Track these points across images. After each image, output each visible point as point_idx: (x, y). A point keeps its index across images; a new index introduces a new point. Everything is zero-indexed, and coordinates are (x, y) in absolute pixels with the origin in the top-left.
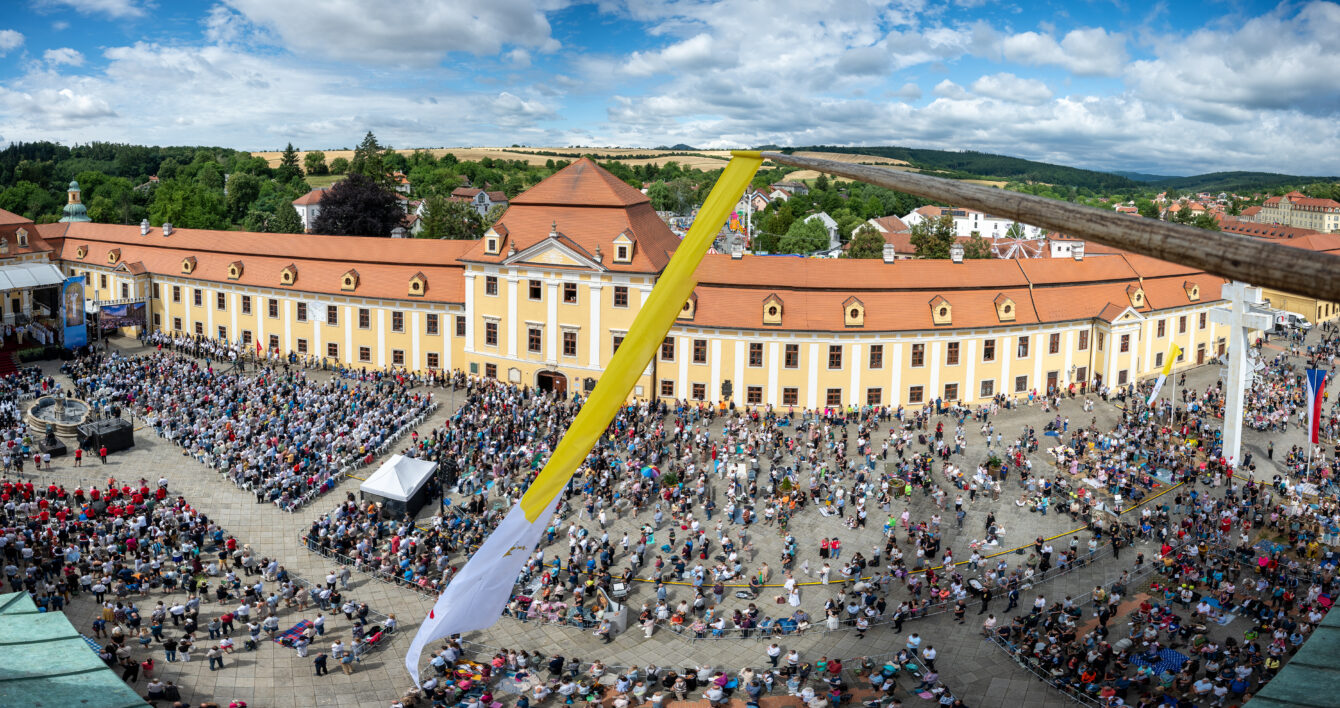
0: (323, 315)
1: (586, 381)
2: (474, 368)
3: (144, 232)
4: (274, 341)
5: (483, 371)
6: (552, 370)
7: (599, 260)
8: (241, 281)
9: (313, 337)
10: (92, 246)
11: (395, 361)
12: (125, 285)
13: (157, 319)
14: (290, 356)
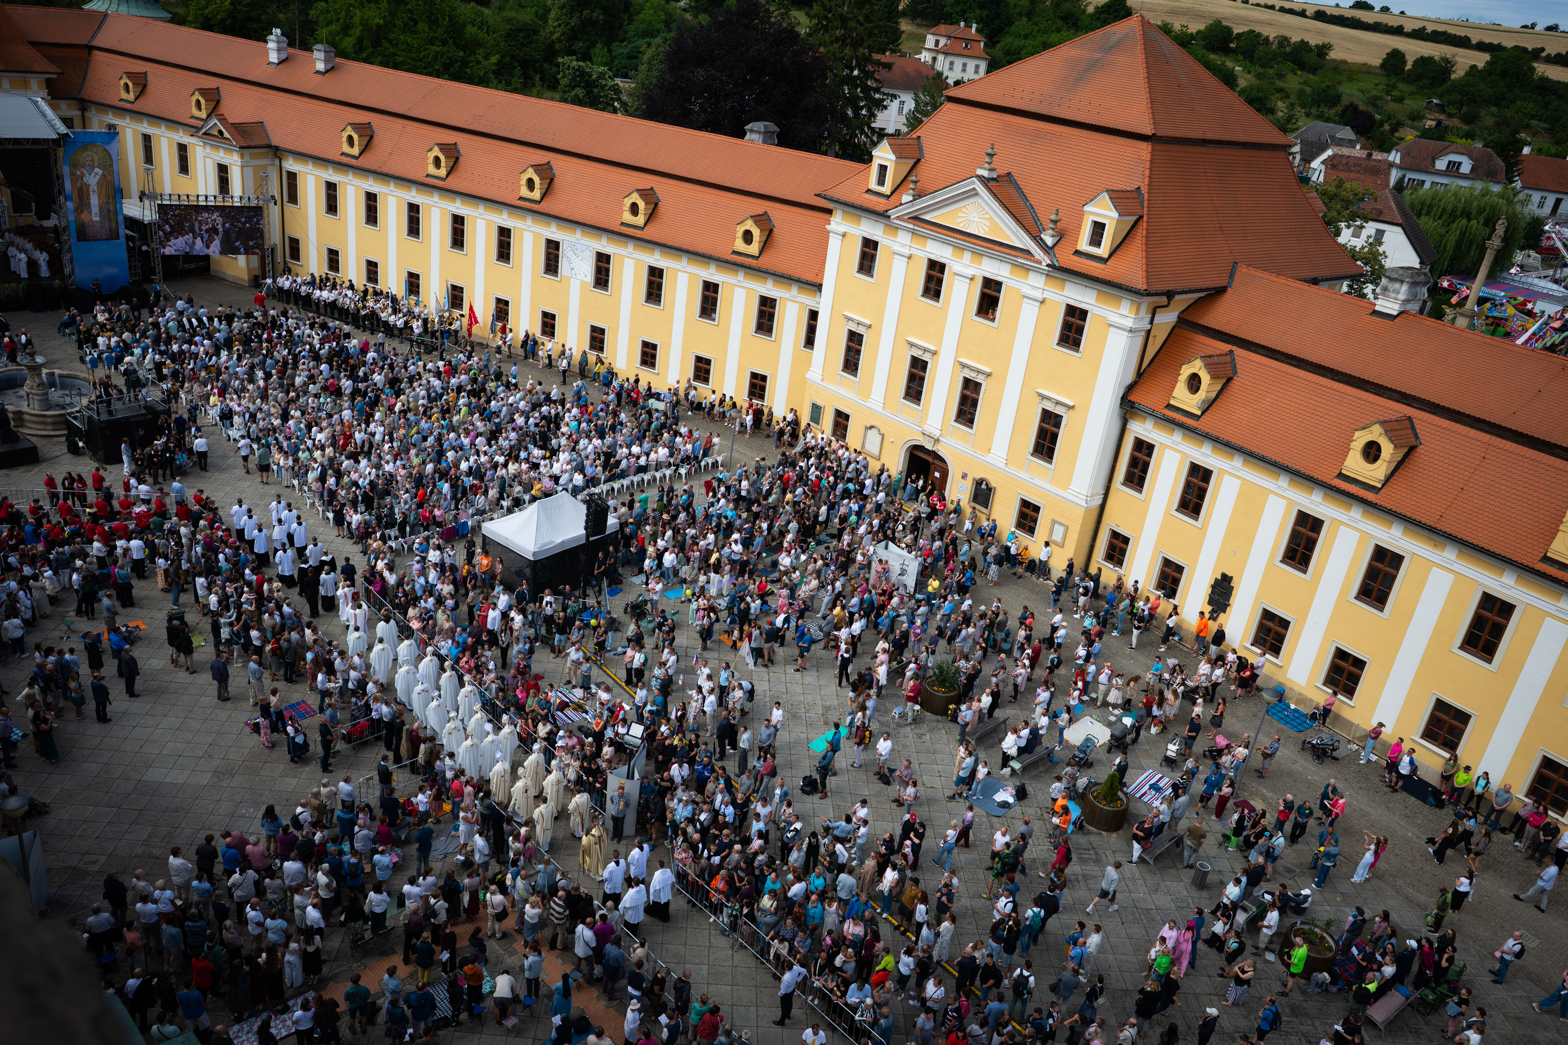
0: (586, 270)
1: (979, 483)
2: (816, 411)
3: (274, 57)
4: (502, 309)
5: (828, 421)
6: (929, 447)
7: (1049, 241)
8: (451, 183)
9: (566, 311)
10: (156, 75)
11: (697, 377)
12: (223, 169)
13: (294, 248)
14: (525, 343)
